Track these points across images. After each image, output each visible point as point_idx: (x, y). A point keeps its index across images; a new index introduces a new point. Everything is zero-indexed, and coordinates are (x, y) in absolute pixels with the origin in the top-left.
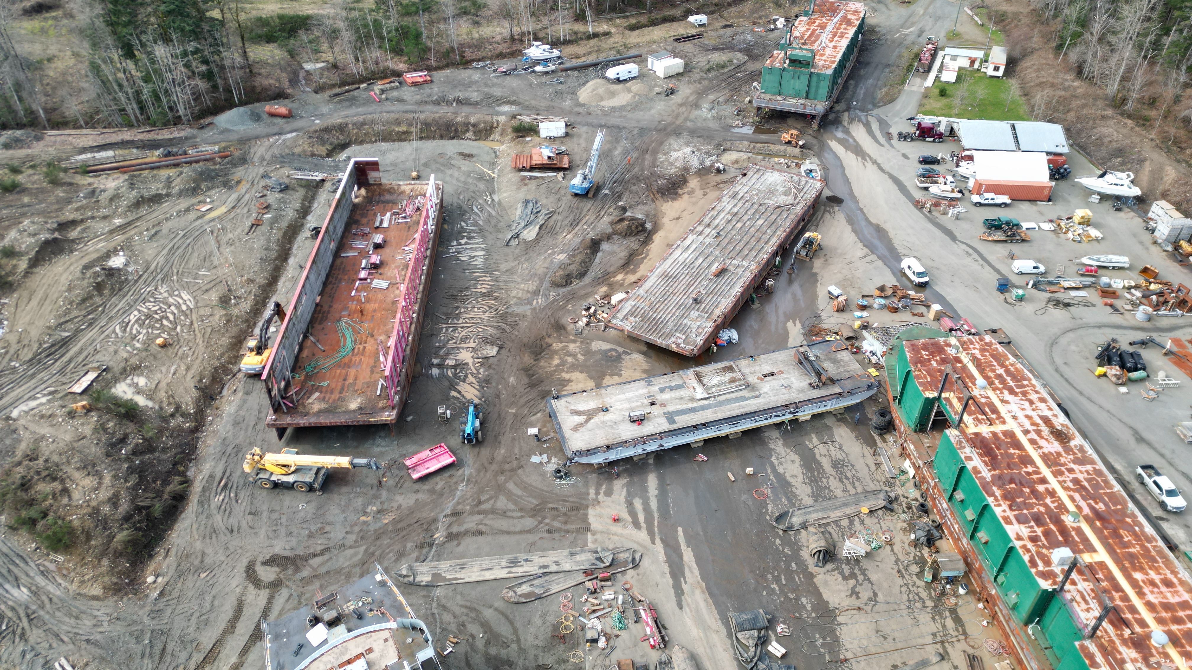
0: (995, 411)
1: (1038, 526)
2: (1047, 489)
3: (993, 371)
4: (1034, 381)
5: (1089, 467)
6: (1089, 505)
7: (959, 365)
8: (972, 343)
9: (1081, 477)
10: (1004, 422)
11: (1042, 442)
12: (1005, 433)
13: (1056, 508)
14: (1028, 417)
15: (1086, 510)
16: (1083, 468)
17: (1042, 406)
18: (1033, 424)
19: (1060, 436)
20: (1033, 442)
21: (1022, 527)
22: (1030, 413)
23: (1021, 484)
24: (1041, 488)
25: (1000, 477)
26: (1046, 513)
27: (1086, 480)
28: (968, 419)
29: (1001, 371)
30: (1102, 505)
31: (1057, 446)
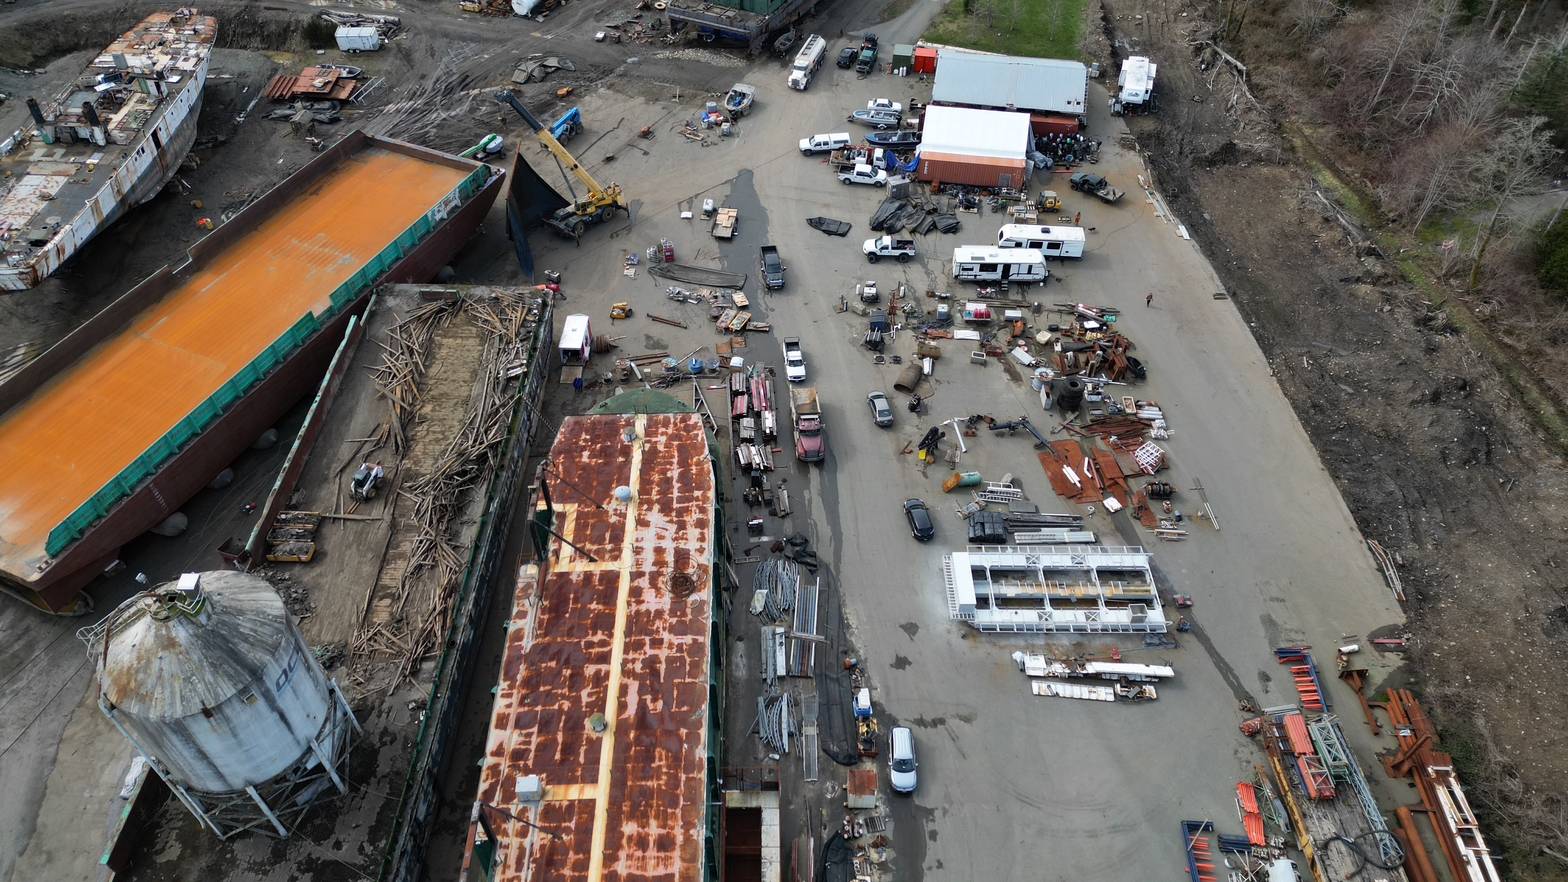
0: (618, 537)
1: (540, 732)
2: (598, 672)
3: (664, 472)
5: (688, 639)
6: (641, 706)
7: (621, 459)
8: (666, 424)
9: (663, 653)
11: (649, 595)
12: (603, 576)
13: (588, 705)
14: (659, 551)
15: (631, 711)
16: (678, 640)
17: (693, 533)
18: (660, 563)
19: (682, 582)
20: (636, 593)
21: (517, 732)
22: (668, 544)
23: (567, 663)
24: (590, 670)
25: (544, 649)
26: (567, 713)
27: (670, 660)
28: (567, 550)
29: (675, 473)
30: (660, 704)
31: (666, 601)
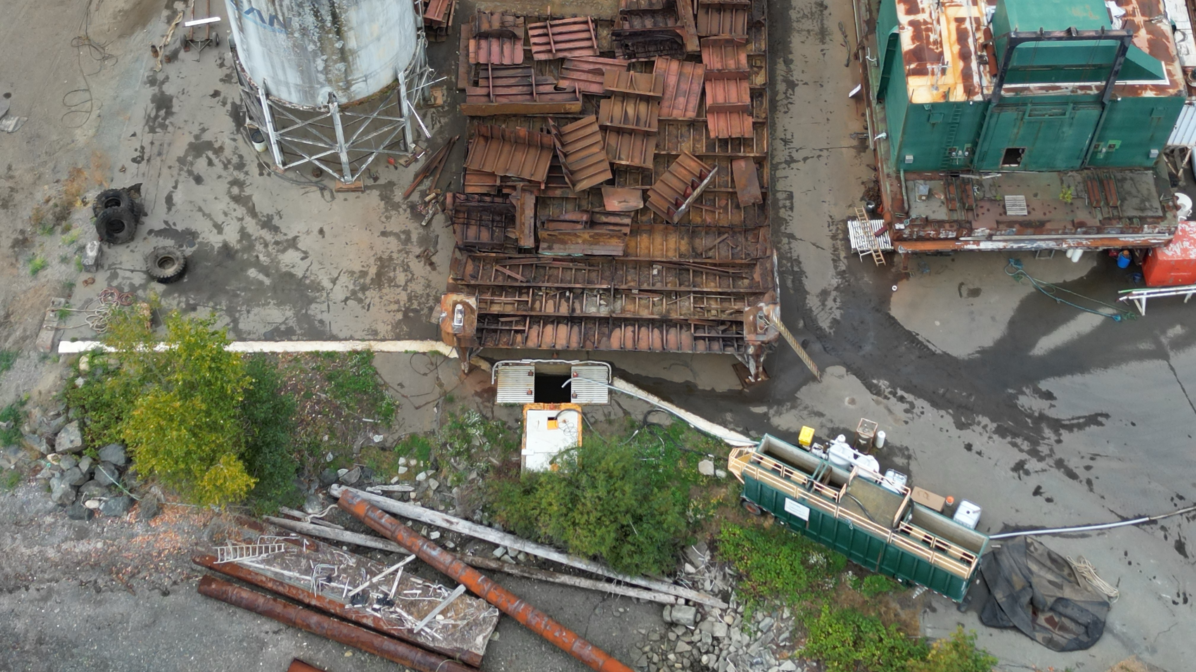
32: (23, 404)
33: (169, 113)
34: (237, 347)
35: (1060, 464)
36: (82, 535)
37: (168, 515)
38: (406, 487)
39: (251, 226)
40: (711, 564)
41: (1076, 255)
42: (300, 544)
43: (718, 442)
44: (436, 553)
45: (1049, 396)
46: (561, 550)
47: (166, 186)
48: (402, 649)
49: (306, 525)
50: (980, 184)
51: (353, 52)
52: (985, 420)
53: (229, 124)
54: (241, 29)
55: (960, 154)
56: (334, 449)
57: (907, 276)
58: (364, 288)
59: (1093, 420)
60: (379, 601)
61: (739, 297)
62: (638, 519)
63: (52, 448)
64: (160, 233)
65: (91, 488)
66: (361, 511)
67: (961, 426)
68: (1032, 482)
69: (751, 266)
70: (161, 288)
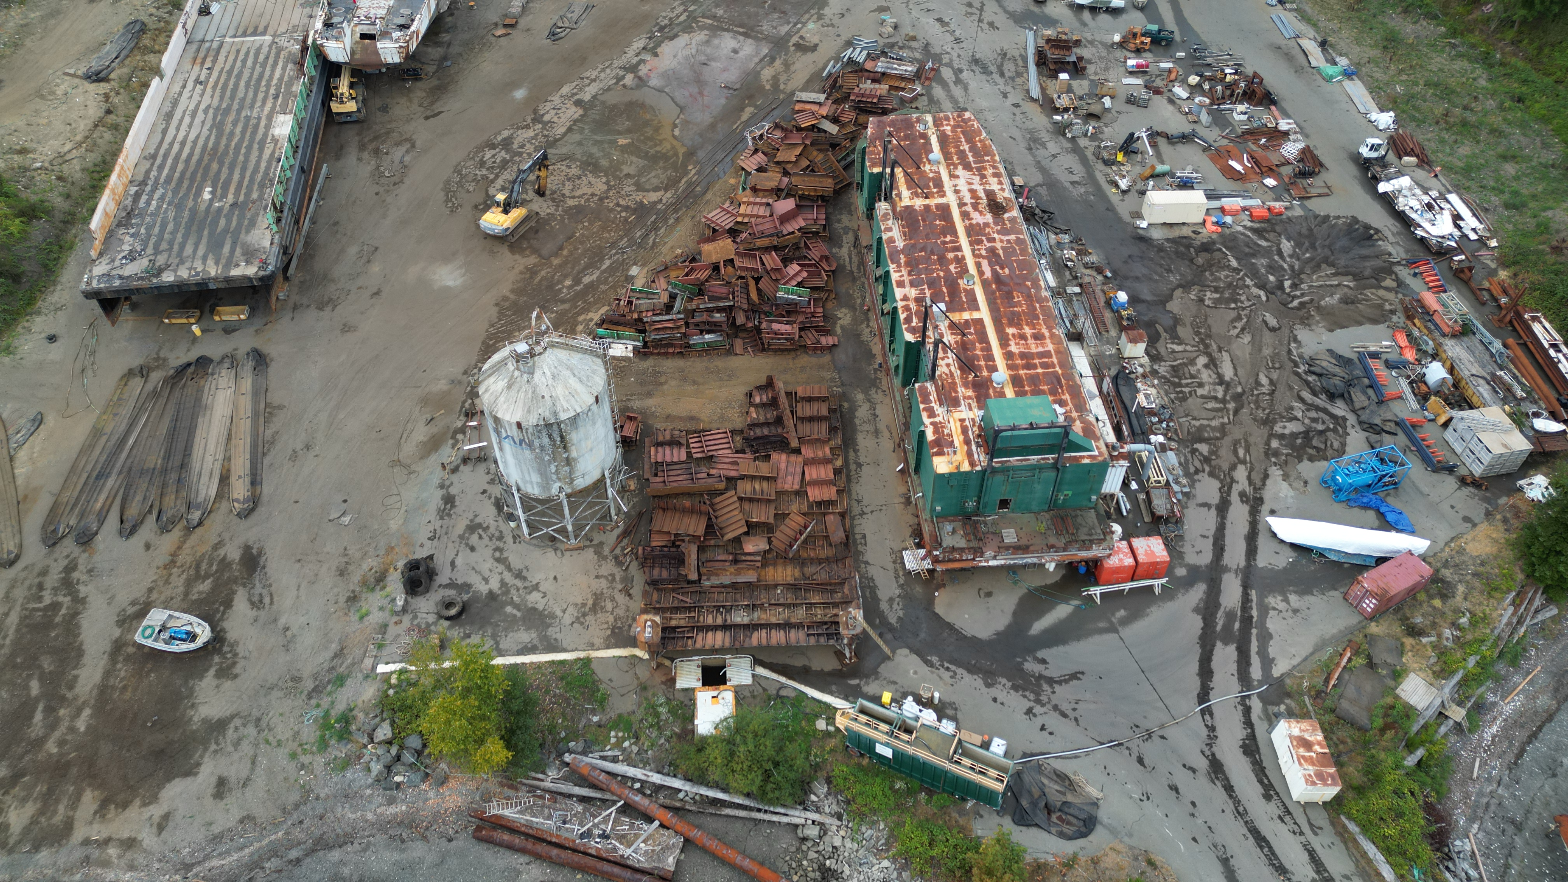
0: (939, 184)
1: (929, 288)
2: (956, 257)
3: (957, 147)
4: (997, 158)
5: (1013, 237)
6: (994, 272)
7: (922, 141)
8: (947, 119)
9: (998, 245)
10: (943, 196)
11: (974, 215)
12: (938, 206)
13: (957, 273)
14: (972, 191)
15: (988, 274)
16: (1005, 238)
17: (993, 180)
18: (975, 197)
19: (996, 207)
20: (965, 214)
21: (913, 289)
22: (977, 187)
23: (933, 253)
24: (950, 255)
25: (914, 246)
26: (945, 278)
27: (1004, 248)
28: (906, 193)
29: (966, 147)
30: (1007, 271)
31: (989, 218)
32: (351, 710)
33: (453, 506)
34: (499, 661)
35: (1056, 708)
36: (391, 801)
37: (452, 783)
38: (617, 753)
39: (508, 577)
40: (829, 793)
41: (1051, 567)
42: (542, 797)
43: (828, 706)
44: (638, 798)
45: (1044, 661)
46: (724, 790)
47: (450, 554)
48: (616, 870)
49: (548, 784)
50: (985, 523)
51: (574, 459)
52: (1004, 681)
53: (493, 511)
54: (501, 449)
55: (971, 504)
56: (566, 728)
57: (944, 585)
58: (584, 615)
59: (1074, 676)
60: (600, 836)
61: (836, 605)
62: (776, 764)
63: (372, 740)
64: (446, 586)
65: (399, 767)
66: (585, 771)
67: (988, 685)
68: (1039, 721)
69: (842, 584)
70: (446, 623)
